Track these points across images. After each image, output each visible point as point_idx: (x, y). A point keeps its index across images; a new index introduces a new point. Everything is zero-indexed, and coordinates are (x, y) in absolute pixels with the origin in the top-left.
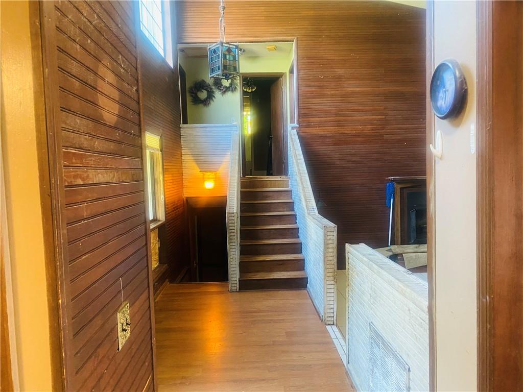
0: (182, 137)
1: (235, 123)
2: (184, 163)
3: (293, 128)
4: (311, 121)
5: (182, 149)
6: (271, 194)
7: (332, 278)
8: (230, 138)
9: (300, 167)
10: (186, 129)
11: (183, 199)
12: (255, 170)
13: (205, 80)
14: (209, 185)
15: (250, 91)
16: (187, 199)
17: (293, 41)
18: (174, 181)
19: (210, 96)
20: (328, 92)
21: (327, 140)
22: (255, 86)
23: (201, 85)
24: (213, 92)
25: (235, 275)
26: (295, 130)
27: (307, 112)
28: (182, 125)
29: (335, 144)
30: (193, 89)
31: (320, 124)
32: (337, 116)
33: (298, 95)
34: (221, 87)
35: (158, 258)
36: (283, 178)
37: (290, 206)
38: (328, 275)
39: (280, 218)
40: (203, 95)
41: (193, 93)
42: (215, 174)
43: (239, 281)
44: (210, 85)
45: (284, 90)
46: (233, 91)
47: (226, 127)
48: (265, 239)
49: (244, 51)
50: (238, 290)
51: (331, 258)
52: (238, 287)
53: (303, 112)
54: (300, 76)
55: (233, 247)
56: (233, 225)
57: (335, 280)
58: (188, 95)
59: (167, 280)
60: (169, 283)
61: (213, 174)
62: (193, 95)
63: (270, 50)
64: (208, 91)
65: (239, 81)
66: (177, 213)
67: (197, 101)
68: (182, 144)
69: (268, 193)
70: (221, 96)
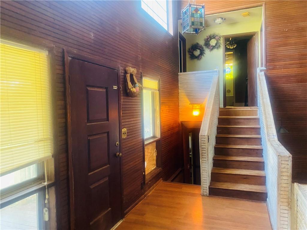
0: (179, 81)
1: (216, 70)
2: (180, 98)
3: (261, 71)
4: (277, 65)
5: (179, 89)
6: (242, 121)
7: (286, 204)
8: (212, 80)
9: (265, 100)
10: (182, 76)
11: (179, 122)
12: (236, 102)
13: (199, 43)
14: (196, 113)
15: (232, 48)
16: (182, 123)
17: (262, 6)
18: (170, 110)
19: (202, 53)
20: (292, 41)
21: (291, 79)
22: (236, 44)
23: (196, 47)
24: (204, 50)
25: (206, 183)
26: (263, 72)
27: (274, 58)
28: (179, 73)
29: (298, 82)
30: (191, 49)
31: (285, 67)
32: (300, 59)
33: (266, 45)
34: (209, 46)
35: (156, 163)
36: (253, 108)
37: (257, 130)
38: (282, 200)
39: (248, 140)
40: (197, 53)
41: (191, 52)
42: (201, 106)
43: (209, 188)
44: (202, 46)
45: (256, 44)
46: (217, 48)
47: (209, 72)
48: (235, 156)
49: (225, 19)
50: (208, 195)
51: (285, 185)
52: (208, 192)
53: (269, 58)
54: (267, 31)
55: (204, 162)
56: (204, 144)
57: (289, 207)
58: (187, 53)
59: (161, 179)
60: (162, 181)
61: (199, 106)
62: (191, 53)
63: (244, 16)
64: (200, 50)
65: (222, 41)
66: (172, 132)
67: (193, 57)
68: (179, 86)
69: (239, 120)
70: (209, 52)
